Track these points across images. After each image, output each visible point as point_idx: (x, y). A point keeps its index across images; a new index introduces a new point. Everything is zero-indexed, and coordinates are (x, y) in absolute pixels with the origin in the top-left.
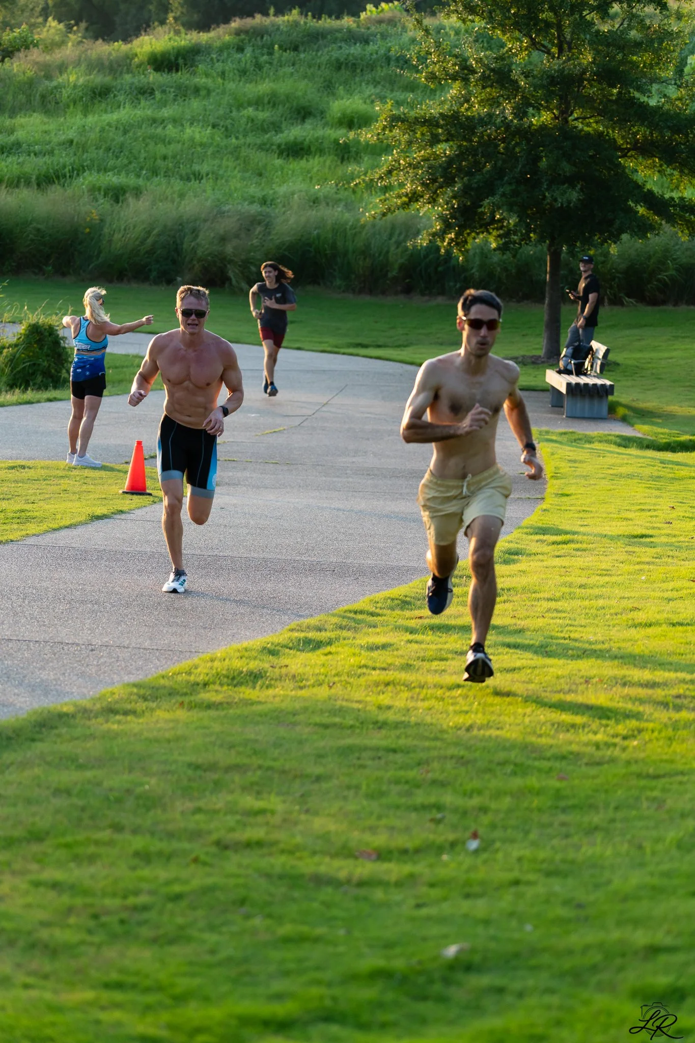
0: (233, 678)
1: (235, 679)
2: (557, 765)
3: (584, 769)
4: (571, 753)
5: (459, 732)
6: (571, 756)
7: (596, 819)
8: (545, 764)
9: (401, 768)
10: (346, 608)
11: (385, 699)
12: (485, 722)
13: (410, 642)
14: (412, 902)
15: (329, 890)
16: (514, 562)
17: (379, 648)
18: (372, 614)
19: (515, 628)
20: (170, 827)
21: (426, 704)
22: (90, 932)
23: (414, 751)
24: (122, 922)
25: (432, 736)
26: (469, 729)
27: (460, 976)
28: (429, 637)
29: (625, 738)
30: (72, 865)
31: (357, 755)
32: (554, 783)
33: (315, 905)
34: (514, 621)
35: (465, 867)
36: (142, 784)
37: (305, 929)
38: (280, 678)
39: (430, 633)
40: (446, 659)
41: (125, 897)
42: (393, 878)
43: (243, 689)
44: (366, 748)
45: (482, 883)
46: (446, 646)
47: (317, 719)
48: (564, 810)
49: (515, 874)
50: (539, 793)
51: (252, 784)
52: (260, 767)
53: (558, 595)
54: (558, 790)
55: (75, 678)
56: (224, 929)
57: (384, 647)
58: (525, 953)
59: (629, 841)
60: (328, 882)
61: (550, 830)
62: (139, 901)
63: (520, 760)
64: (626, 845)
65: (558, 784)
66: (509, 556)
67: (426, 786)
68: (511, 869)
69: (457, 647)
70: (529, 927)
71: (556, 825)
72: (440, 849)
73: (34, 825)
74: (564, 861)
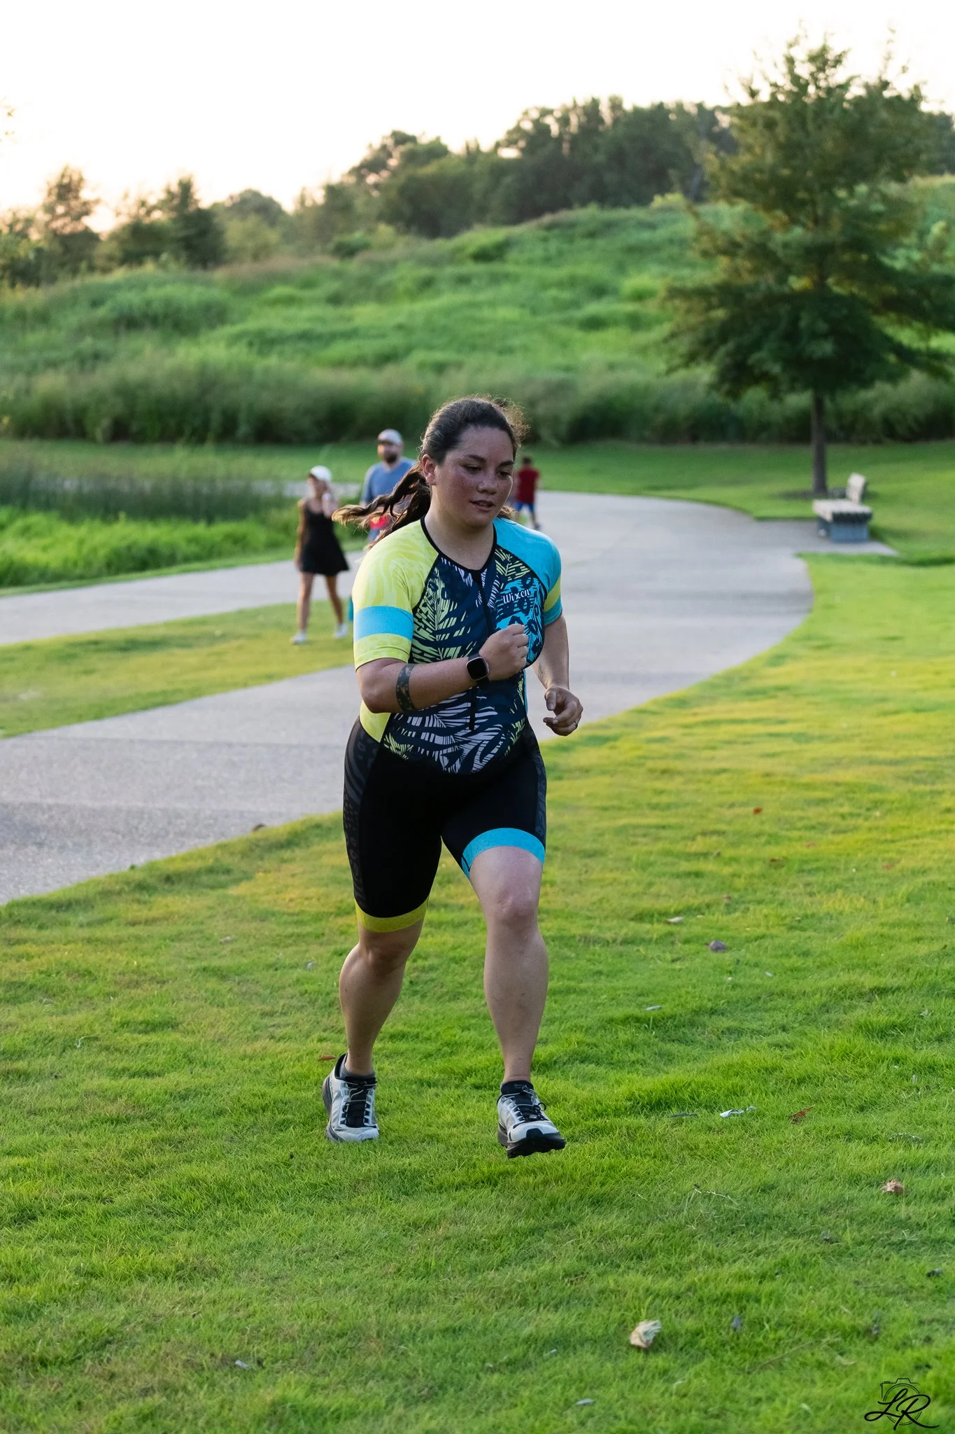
2: (808, 834)
3: (830, 837)
4: (819, 824)
6: (819, 826)
7: (837, 878)
8: (796, 834)
9: (668, 842)
11: (659, 785)
13: (685, 735)
14: (669, 957)
15: (597, 948)
16: (781, 664)
17: (657, 741)
18: (654, 713)
26: (732, 806)
27: (705, 1018)
29: (868, 809)
32: (801, 849)
33: (583, 963)
37: (573, 983)
38: (570, 771)
39: (703, 727)
40: (714, 748)
42: (655, 936)
44: (638, 827)
45: (733, 938)
46: (715, 738)
47: (598, 803)
48: (809, 872)
49: (761, 930)
50: (788, 860)
54: (805, 855)
57: (661, 740)
58: (763, 997)
59: (865, 897)
60: (596, 941)
61: (795, 890)
62: (427, 963)
63: (775, 829)
64: (862, 900)
65: (805, 850)
66: (778, 659)
67: (689, 856)
68: (759, 926)
69: (726, 737)
70: (769, 974)
71: (801, 886)
72: (698, 910)
73: (342, 901)
74: (806, 916)
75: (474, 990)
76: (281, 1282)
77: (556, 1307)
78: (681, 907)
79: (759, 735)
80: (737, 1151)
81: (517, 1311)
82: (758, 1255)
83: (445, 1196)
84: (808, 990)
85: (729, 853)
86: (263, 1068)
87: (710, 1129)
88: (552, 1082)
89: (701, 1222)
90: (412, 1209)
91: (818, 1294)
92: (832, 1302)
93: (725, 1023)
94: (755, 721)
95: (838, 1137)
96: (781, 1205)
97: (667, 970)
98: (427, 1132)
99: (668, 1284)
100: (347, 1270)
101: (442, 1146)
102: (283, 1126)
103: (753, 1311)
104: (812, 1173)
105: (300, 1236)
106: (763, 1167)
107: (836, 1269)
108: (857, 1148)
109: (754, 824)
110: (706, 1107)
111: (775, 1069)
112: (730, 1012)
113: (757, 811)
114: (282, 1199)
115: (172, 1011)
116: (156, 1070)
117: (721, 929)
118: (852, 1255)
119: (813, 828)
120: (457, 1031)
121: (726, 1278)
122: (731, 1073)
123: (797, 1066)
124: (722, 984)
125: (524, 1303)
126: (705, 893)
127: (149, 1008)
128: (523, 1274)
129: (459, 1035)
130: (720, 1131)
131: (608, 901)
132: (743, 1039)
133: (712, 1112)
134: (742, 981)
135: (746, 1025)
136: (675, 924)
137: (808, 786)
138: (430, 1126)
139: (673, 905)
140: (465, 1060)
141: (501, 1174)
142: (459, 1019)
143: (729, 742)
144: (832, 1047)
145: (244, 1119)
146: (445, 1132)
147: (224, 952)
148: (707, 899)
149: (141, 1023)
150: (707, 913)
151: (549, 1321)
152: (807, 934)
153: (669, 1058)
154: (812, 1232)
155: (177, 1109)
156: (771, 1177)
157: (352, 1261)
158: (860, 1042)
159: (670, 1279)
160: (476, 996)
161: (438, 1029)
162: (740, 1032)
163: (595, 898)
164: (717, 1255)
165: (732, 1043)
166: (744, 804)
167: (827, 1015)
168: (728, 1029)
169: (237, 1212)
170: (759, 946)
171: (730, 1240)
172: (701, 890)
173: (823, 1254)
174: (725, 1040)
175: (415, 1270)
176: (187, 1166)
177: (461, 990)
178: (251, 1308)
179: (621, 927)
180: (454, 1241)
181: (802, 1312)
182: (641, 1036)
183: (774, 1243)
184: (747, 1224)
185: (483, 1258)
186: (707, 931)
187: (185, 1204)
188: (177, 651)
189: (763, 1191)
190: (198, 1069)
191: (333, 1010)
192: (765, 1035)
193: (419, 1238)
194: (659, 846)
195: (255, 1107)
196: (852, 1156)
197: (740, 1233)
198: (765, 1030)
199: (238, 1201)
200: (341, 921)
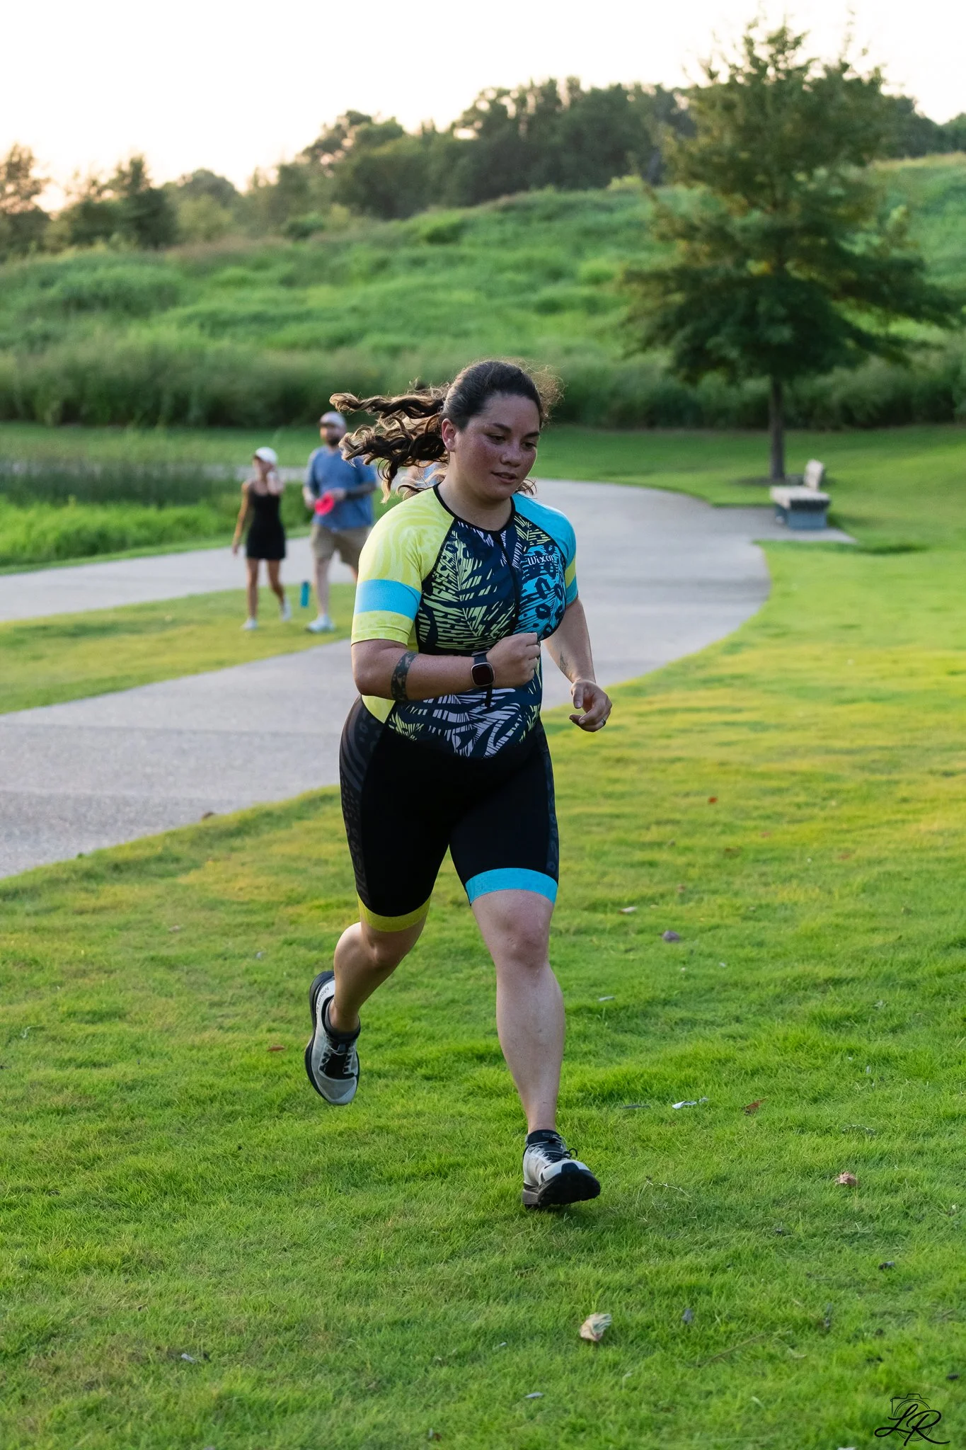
2: (762, 823)
3: (785, 826)
4: (775, 813)
5: (676, 799)
6: (775, 816)
7: (791, 868)
8: (750, 824)
9: (623, 831)
11: (614, 773)
12: (701, 789)
13: (640, 723)
14: (622, 947)
16: (738, 652)
19: (734, 708)
21: (650, 776)
23: (636, 817)
25: (653, 802)
26: (687, 795)
27: (658, 1009)
28: (657, 719)
29: (824, 799)
32: (756, 839)
34: (732, 703)
39: (658, 715)
40: (669, 737)
42: (609, 926)
44: (592, 816)
45: (687, 928)
46: (671, 726)
48: (765, 862)
49: (716, 921)
50: (743, 849)
54: (760, 845)
56: (453, 976)
57: (617, 728)
58: (717, 987)
59: (820, 887)
61: (750, 880)
63: (730, 819)
64: (817, 890)
65: (760, 840)
66: (734, 647)
67: (644, 846)
68: (713, 916)
69: (682, 726)
70: (723, 965)
71: (756, 876)
72: (652, 900)
73: (292, 890)
74: (760, 906)
75: (426, 980)
76: (228, 1275)
77: (506, 1301)
78: (634, 897)
79: (714, 724)
80: (689, 1143)
81: (466, 1304)
82: (709, 1247)
83: (394, 1188)
84: (762, 980)
85: (683, 842)
86: (212, 1058)
87: (662, 1120)
88: (503, 1074)
89: (653, 1213)
90: (361, 1202)
91: (769, 1287)
92: (784, 1295)
93: (680, 1013)
94: (711, 710)
95: (791, 1128)
96: (733, 1197)
97: (621, 961)
98: (377, 1124)
99: (619, 1276)
100: (295, 1263)
101: (391, 1137)
102: (231, 1117)
103: (704, 1304)
104: (764, 1165)
105: (248, 1228)
106: (716, 1159)
107: (788, 1262)
108: (810, 1140)
109: (709, 814)
110: (659, 1099)
111: (728, 1060)
112: (684, 1003)
113: (713, 800)
114: (230, 1191)
115: (119, 1000)
116: (104, 1060)
117: (675, 919)
118: (804, 1247)
119: (768, 817)
120: (408, 1021)
121: (678, 1270)
122: (684, 1064)
123: (751, 1058)
124: (676, 974)
125: (473, 1296)
126: (659, 883)
127: (96, 997)
128: (472, 1266)
129: (409, 1025)
130: (673, 1123)
132: (696, 1030)
133: (665, 1103)
134: (695, 971)
135: (699, 1016)
136: (629, 914)
137: (764, 776)
138: (380, 1117)
139: (627, 895)
140: (416, 1050)
141: (451, 1166)
142: (410, 1009)
143: (684, 731)
144: (785, 1039)
145: (192, 1110)
146: (395, 1124)
147: (173, 941)
148: (662, 889)
149: (88, 1013)
150: (661, 902)
151: (499, 1314)
152: (762, 924)
153: (622, 1049)
154: (764, 1224)
155: (124, 1100)
156: (724, 1169)
157: (300, 1253)
158: (814, 1033)
159: (622, 1272)
160: (427, 987)
161: (389, 1019)
162: (693, 1023)
164: (668, 1247)
165: (685, 1033)
166: (699, 793)
167: (780, 1006)
168: (682, 1020)
169: (184, 1203)
170: (713, 936)
171: (682, 1232)
172: (656, 879)
173: (775, 1246)
174: (678, 1031)
175: (364, 1263)
176: (134, 1158)
177: (412, 980)
178: (198, 1301)
179: (574, 917)
180: (404, 1233)
181: (754, 1305)
182: (593, 1027)
183: (727, 1235)
184: (699, 1216)
185: (432, 1250)
186: (662, 921)
187: (132, 1196)
188: (127, 637)
189: (716, 1183)
190: (145, 1060)
191: (284, 1000)
192: (718, 1026)
193: (368, 1230)
194: (613, 835)
195: (202, 1098)
196: (805, 1148)
197: (691, 1225)
198: (719, 1020)
199: (185, 1193)
200: (291, 910)
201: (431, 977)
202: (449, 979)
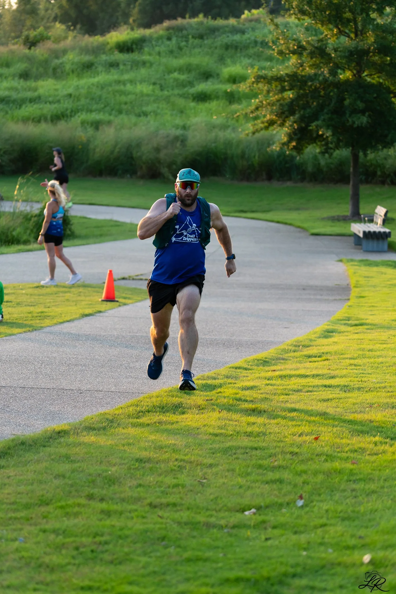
0: (163, 408)
1: (163, 409)
2: (352, 455)
3: (367, 457)
4: (360, 448)
5: (294, 437)
6: (360, 450)
7: (373, 486)
8: (344, 455)
9: (259, 459)
10: (231, 365)
11: (252, 419)
12: (310, 431)
13: (267, 385)
14: (263, 537)
15: (215, 531)
16: (331, 337)
17: (249, 389)
18: (246, 369)
19: (330, 375)
20: (122, 496)
21: (276, 421)
22: (73, 557)
23: (268, 449)
24: (92, 551)
25: (278, 440)
26: (301, 435)
27: (290, 580)
28: (279, 382)
30: (65, 519)
31: (234, 451)
32: (349, 466)
33: (206, 540)
34: (329, 371)
35: (295, 516)
36: (107, 471)
37: (200, 553)
39: (280, 379)
40: (287, 395)
41: (94, 537)
43: (168, 414)
44: (239, 448)
45: (306, 526)
46: (288, 387)
47: (211, 431)
48: (354, 481)
49: (324, 521)
50: (340, 472)
51: (172, 470)
52: (176, 460)
53: (356, 355)
54: (351, 470)
55: (70, 410)
56: (152, 554)
57: (252, 388)
58: (328, 566)
60: (214, 526)
61: (346, 493)
62: (103, 539)
63: (330, 452)
65: (351, 467)
66: (328, 333)
67: (274, 469)
68: (322, 517)
69: (295, 387)
70: (330, 550)
71: (349, 491)
72: (281, 506)
73: (43, 496)
79: (318, 386)
85: (301, 467)
93: (304, 582)
94: (314, 376)
97: (263, 546)
109: (316, 448)
112: (306, 576)
113: (316, 439)
117: (297, 519)
119: (356, 451)
124: (300, 556)
126: (285, 495)
131: (221, 498)
134: (313, 555)
137: (352, 422)
143: (298, 391)
163: (212, 497)
166: (311, 434)
168: (306, 586)
170: (323, 531)
172: (283, 492)
179: (231, 517)
182: (246, 591)
186: (288, 520)
200: (43, 509)
201: (139, 555)
202: (150, 557)
